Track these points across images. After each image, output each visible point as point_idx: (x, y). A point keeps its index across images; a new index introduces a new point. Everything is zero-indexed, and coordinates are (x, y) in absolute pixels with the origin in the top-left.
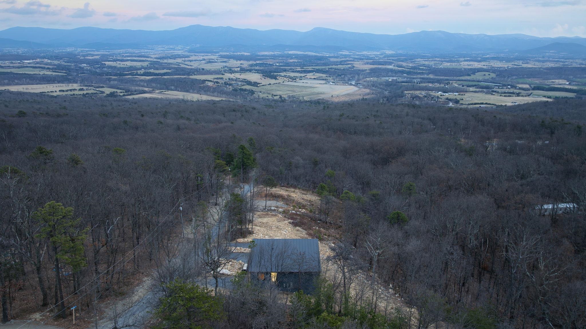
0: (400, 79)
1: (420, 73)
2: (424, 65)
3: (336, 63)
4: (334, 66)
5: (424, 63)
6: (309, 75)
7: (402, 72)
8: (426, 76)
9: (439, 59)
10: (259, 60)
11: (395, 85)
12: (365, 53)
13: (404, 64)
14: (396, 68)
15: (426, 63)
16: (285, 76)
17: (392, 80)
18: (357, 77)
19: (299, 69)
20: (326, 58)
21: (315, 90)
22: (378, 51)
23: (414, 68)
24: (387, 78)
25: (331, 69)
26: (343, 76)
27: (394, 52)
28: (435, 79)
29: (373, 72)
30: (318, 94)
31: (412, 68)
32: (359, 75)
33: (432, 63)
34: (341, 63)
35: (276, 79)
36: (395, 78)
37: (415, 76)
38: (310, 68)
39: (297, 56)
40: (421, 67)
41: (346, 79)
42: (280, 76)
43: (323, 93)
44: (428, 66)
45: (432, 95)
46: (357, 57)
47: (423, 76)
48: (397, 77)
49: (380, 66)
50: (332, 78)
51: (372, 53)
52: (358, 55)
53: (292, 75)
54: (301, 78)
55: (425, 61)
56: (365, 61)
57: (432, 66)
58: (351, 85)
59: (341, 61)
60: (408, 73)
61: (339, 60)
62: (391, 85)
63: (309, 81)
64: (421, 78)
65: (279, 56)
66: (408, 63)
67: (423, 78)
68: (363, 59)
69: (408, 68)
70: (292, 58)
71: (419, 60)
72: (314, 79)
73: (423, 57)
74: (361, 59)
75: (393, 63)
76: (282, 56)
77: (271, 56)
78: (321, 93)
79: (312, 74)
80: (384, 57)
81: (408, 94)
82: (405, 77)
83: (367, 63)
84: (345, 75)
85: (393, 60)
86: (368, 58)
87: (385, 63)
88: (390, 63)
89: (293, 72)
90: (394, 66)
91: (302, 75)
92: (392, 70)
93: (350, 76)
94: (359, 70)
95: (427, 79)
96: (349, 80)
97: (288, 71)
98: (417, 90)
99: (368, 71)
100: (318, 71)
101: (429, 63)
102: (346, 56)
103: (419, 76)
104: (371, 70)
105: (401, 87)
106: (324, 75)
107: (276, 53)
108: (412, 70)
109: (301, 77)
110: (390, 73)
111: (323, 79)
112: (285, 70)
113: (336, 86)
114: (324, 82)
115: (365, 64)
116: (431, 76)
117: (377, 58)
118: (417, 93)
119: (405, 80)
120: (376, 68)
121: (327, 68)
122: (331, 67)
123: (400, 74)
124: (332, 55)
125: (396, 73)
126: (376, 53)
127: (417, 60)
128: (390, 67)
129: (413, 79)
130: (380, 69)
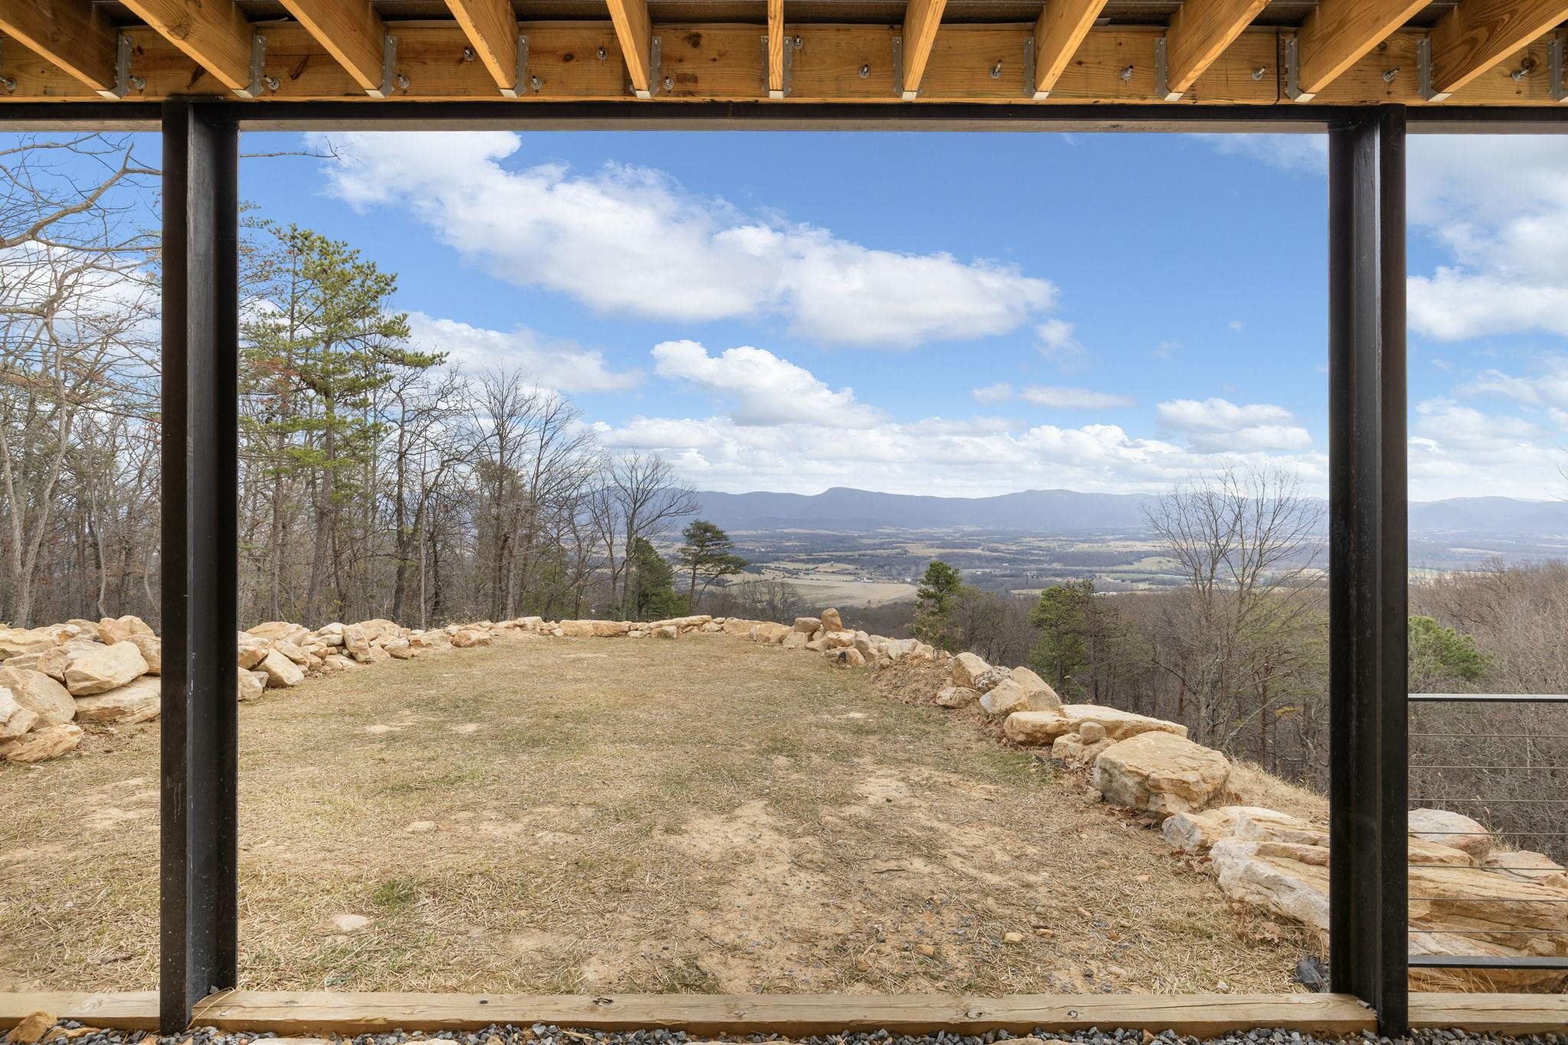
0: (998, 572)
1: (1034, 561)
2: (1039, 548)
3: (874, 547)
4: (869, 552)
5: (1038, 544)
6: (823, 567)
7: (1001, 560)
8: (1045, 566)
9: (1065, 538)
11: (989, 581)
12: (923, 530)
13: (1002, 547)
14: (988, 553)
15: (1044, 544)
16: (777, 568)
17: (984, 574)
18: (913, 569)
19: (803, 556)
20: (854, 538)
21: (836, 592)
22: (949, 527)
23: (1022, 553)
24: (973, 571)
25: (864, 555)
26: (888, 567)
27: (979, 528)
30: (841, 598)
31: (1017, 553)
32: (917, 566)
33: (1055, 544)
34: (881, 546)
35: (760, 573)
36: (988, 570)
37: (1026, 567)
38: (824, 555)
39: (798, 537)
40: (1034, 551)
41: (894, 572)
42: (767, 568)
43: (852, 597)
44: (1048, 549)
46: (910, 536)
47: (1040, 566)
48: (992, 567)
49: (956, 550)
50: (864, 572)
51: (939, 531)
52: (912, 533)
53: (791, 566)
54: (807, 572)
55: (1040, 541)
56: (928, 542)
57: (1054, 548)
58: (904, 582)
59: (883, 544)
60: (1011, 561)
61: (876, 541)
62: (982, 581)
63: (824, 577)
64: (1036, 570)
65: (765, 537)
66: (1008, 544)
67: (1044, 570)
68: (922, 540)
69: (1009, 553)
70: (789, 540)
71: (1028, 539)
72: (833, 572)
73: (1035, 535)
74: (917, 540)
75: (980, 545)
76: (772, 537)
77: (752, 536)
78: (847, 597)
79: (830, 564)
80: (963, 535)
81: (1019, 595)
82: (1006, 568)
83: (932, 546)
84: (891, 565)
85: (979, 540)
86: (931, 538)
87: (965, 546)
88: (975, 546)
89: (792, 561)
90: (983, 549)
91: (810, 566)
92: (979, 557)
93: (900, 568)
94: (918, 558)
96: (899, 574)
97: (783, 560)
98: (1035, 587)
100: (839, 560)
101: (1048, 544)
102: (889, 535)
103: (1034, 566)
105: (1002, 585)
106: (851, 567)
107: (760, 532)
108: (1017, 556)
109: (808, 570)
110: (977, 563)
111: (850, 574)
112: (777, 559)
113: (874, 585)
114: (852, 578)
115: (928, 548)
116: (1056, 566)
117: (950, 538)
119: (1008, 572)
120: (949, 553)
121: (856, 553)
122: (863, 552)
123: (996, 564)
124: (865, 533)
125: (989, 560)
126: (946, 530)
127: (1024, 540)
128: (975, 551)
129: (1024, 570)
130: (957, 555)
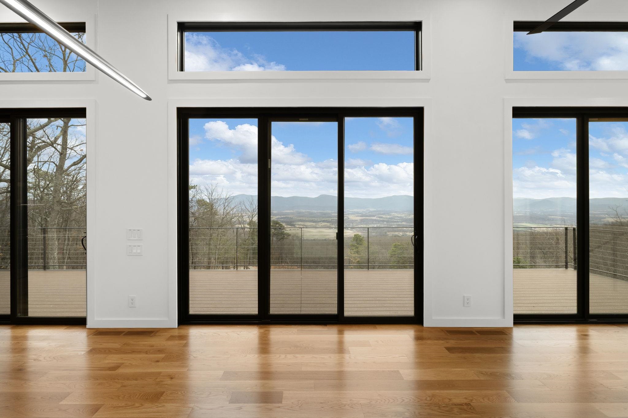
0: (382, 226)
1: (395, 222)
2: (398, 217)
4: (335, 218)
7: (383, 221)
9: (407, 213)
10: (283, 215)
12: (355, 210)
13: (384, 216)
14: (379, 219)
15: (399, 215)
16: (301, 225)
20: (329, 213)
21: (323, 233)
22: (364, 209)
23: (391, 218)
24: (374, 225)
27: (375, 210)
28: (407, 225)
29: (362, 221)
31: (389, 218)
32: (353, 224)
33: (403, 215)
36: (379, 225)
37: (392, 224)
38: (319, 219)
40: (396, 218)
42: (298, 224)
44: (401, 217)
45: (407, 234)
46: (350, 213)
47: (398, 223)
48: (380, 224)
49: (367, 218)
50: (334, 225)
51: (361, 211)
52: (351, 211)
55: (398, 214)
56: (357, 215)
57: (403, 217)
60: (387, 222)
64: (396, 225)
66: (386, 216)
67: (399, 225)
68: (354, 214)
69: (387, 219)
71: (393, 213)
73: (396, 212)
76: (299, 213)
78: (327, 235)
79: (320, 223)
80: (369, 212)
81: (390, 234)
82: (385, 224)
85: (375, 214)
86: (358, 213)
87: (370, 216)
88: (374, 216)
90: (377, 217)
92: (375, 220)
94: (353, 220)
95: (402, 225)
99: (359, 221)
100: (324, 221)
101: (401, 215)
103: (395, 223)
104: (361, 220)
105: (384, 230)
106: (328, 223)
107: (295, 211)
108: (390, 220)
110: (375, 222)
115: (357, 217)
116: (404, 223)
117: (365, 213)
118: (397, 233)
119: (386, 226)
120: (364, 219)
121: (330, 219)
122: (333, 218)
125: (379, 221)
126: (363, 210)
127: (392, 214)
128: (374, 218)
129: (392, 225)
130: (367, 219)
